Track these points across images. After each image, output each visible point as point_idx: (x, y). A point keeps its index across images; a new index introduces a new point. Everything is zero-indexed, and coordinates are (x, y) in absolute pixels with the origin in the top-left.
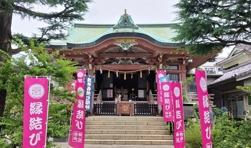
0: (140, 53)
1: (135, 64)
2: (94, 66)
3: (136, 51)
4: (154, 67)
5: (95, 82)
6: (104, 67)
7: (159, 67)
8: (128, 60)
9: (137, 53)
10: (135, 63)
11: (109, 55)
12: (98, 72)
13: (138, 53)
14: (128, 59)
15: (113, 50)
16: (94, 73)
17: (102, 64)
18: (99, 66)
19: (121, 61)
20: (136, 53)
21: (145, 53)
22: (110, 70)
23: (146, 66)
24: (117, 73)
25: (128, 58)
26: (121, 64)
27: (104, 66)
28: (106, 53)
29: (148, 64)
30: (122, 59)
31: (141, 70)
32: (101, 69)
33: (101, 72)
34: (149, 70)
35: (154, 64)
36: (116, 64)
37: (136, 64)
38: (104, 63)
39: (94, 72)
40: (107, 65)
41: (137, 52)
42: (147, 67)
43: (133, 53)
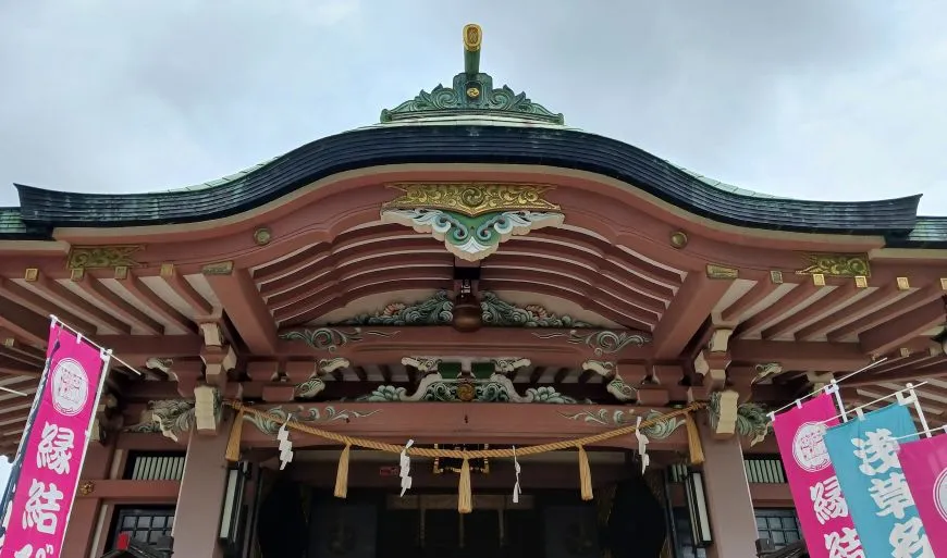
0: (566, 327)
1: (534, 401)
2: (237, 412)
3: (536, 314)
4: (673, 424)
5: (225, 534)
6: (308, 420)
7: (706, 423)
8: (488, 377)
9: (545, 327)
10: (531, 393)
11: (353, 338)
12: (259, 455)
13: (551, 327)
14: (484, 369)
15: (381, 307)
16: (232, 466)
17: (299, 400)
18: (278, 410)
19: (438, 377)
20: (539, 326)
21: (601, 328)
22: (349, 442)
23: (618, 413)
24: (405, 462)
25: (486, 359)
26: (435, 397)
27: (315, 410)
28: (329, 325)
29: (632, 402)
30: (447, 369)
31: (579, 443)
32: (283, 435)
33: (286, 456)
34: (643, 440)
35: (667, 405)
36: (399, 401)
37: (542, 402)
38: (312, 392)
39: (233, 453)
40: (330, 408)
41: (545, 320)
42: (623, 423)
43: (521, 325)
